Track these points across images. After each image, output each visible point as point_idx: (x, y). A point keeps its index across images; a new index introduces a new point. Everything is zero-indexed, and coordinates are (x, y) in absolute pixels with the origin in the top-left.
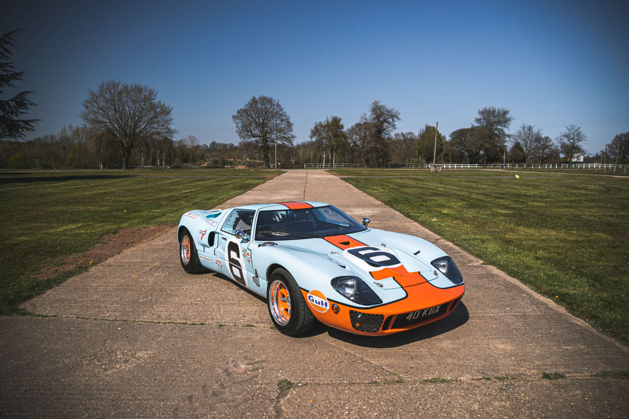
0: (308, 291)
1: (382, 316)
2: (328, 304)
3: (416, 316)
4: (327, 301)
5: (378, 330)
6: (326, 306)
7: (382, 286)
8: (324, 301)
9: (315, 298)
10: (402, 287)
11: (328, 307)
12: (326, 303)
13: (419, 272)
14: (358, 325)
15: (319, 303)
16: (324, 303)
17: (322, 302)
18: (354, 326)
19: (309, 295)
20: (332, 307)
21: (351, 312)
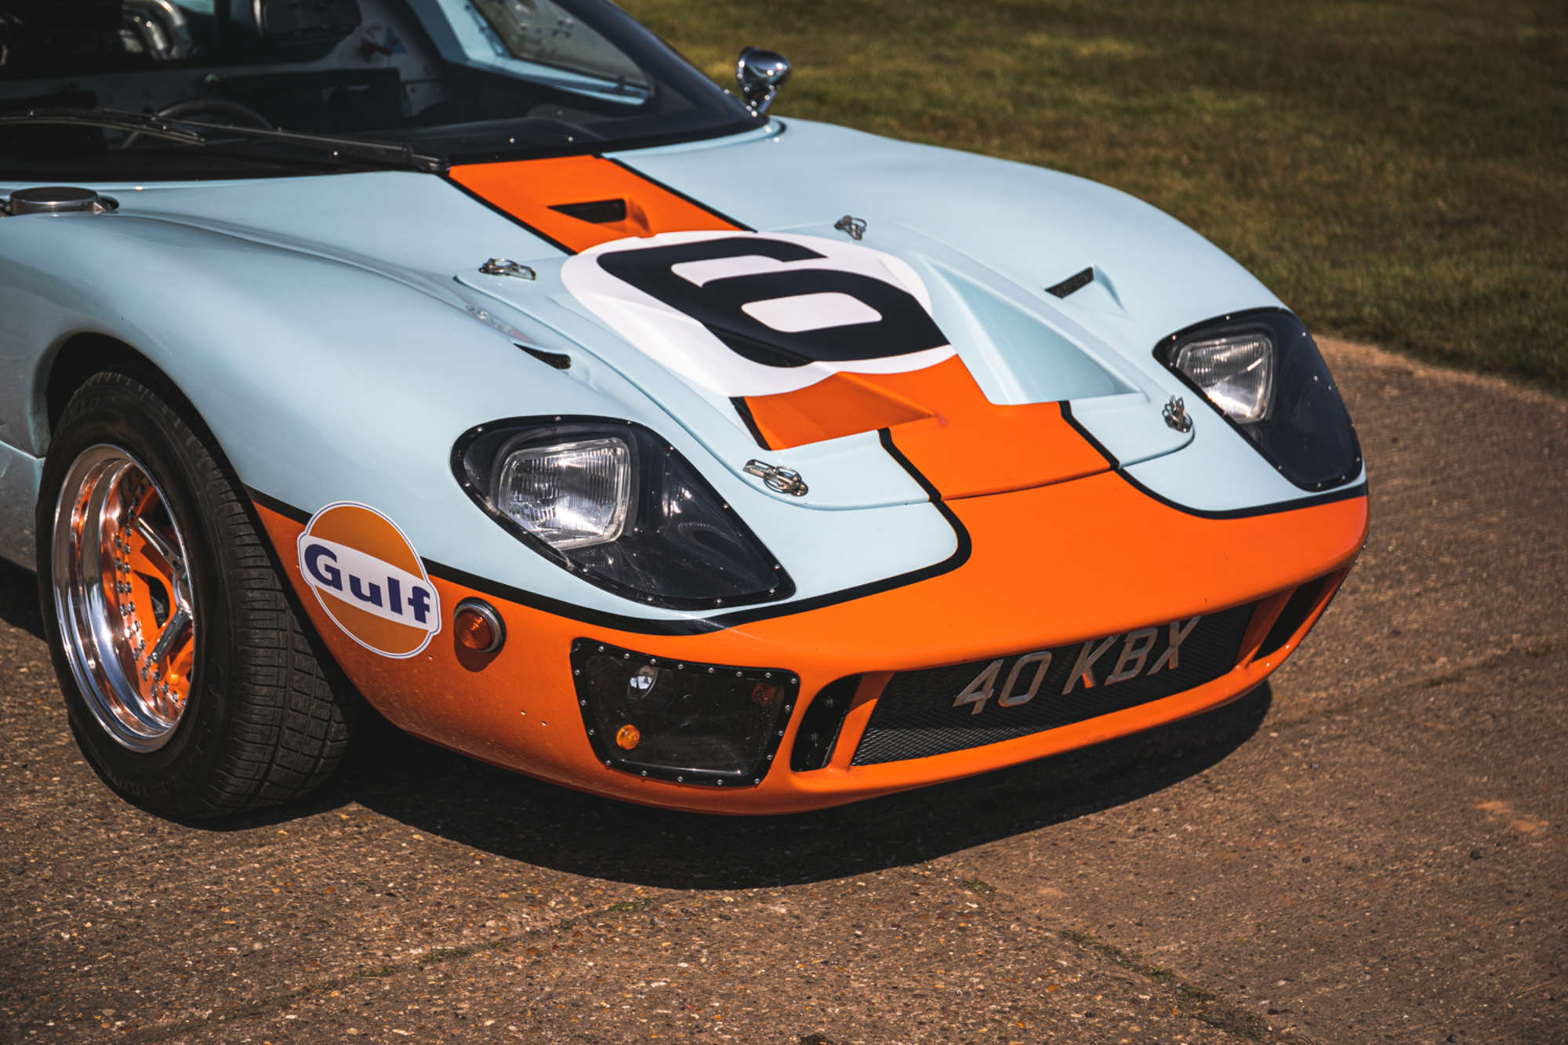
0: (303, 517)
1: (784, 681)
2: (433, 601)
3: (1020, 689)
4: (426, 584)
5: (763, 769)
6: (420, 616)
7: (797, 487)
8: (408, 582)
9: (351, 561)
10: (935, 498)
11: (433, 623)
12: (419, 594)
13: (1065, 406)
14: (627, 736)
15: (375, 596)
16: (406, 593)
17: (394, 584)
18: (603, 746)
19: (305, 541)
20: (461, 617)
21: (583, 652)
